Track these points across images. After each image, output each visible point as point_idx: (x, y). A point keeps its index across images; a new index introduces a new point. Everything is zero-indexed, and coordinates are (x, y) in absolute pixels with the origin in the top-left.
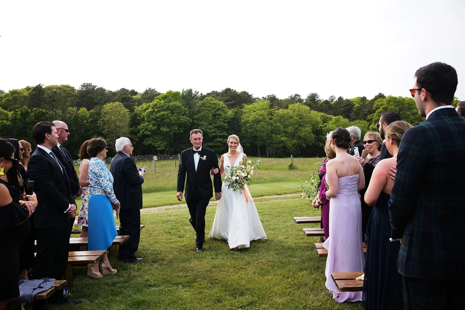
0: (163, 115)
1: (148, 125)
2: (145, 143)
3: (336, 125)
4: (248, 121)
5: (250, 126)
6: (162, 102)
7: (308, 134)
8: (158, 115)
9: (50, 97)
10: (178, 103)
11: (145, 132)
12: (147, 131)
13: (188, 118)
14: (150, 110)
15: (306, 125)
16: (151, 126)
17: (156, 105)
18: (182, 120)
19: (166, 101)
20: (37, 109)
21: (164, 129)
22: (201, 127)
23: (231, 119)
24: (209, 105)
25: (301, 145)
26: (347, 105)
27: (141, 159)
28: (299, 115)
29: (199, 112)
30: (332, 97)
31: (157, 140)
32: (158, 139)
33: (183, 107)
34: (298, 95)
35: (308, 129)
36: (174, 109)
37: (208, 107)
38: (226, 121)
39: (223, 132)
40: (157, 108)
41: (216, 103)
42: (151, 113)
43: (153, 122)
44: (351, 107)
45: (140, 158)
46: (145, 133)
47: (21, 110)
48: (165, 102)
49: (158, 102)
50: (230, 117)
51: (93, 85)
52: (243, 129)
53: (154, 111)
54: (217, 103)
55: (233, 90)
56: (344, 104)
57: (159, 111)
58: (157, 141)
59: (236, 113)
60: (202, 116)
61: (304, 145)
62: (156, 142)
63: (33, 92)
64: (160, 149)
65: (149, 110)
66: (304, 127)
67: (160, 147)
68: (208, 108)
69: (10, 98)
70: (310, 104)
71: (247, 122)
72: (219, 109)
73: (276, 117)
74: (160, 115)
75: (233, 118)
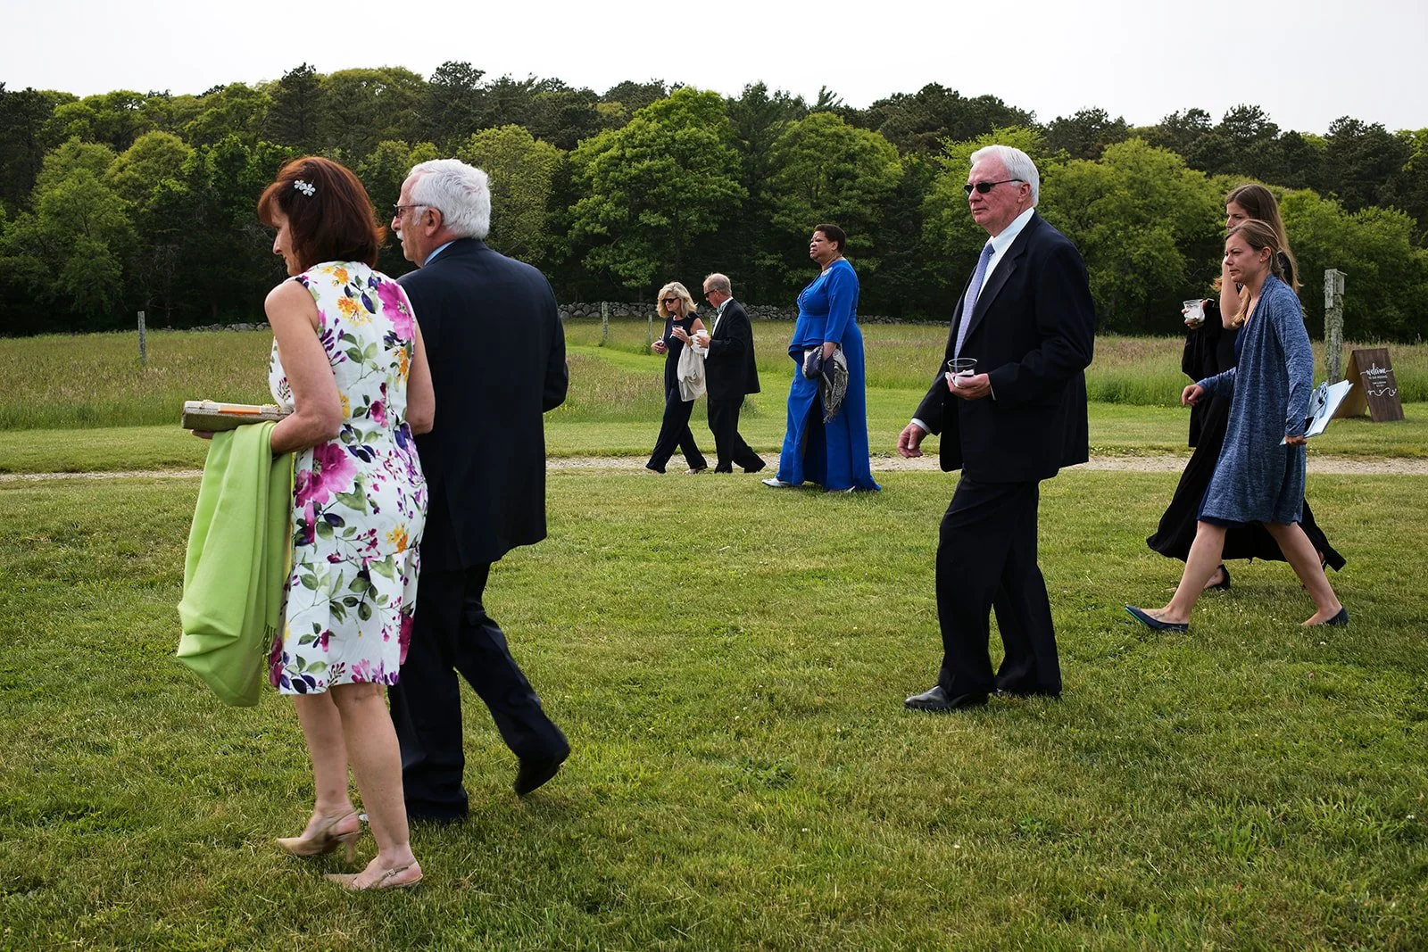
0: (649, 170)
1: (600, 203)
2: (587, 262)
3: (1288, 222)
4: (949, 198)
5: (954, 217)
6: (653, 125)
7: (1160, 250)
8: (636, 168)
9: (332, 108)
10: (706, 133)
11: (588, 224)
12: (597, 222)
13: (736, 184)
14: (612, 152)
15: (1158, 220)
16: (607, 207)
17: (633, 135)
18: (714, 191)
19: (666, 122)
20: (268, 146)
21: (650, 218)
22: (783, 215)
23: (893, 190)
24: (814, 138)
25: (1130, 291)
26: (1375, 153)
27: (578, 316)
28: (1135, 182)
29: (783, 162)
30: (1340, 121)
31: (626, 252)
32: (632, 252)
33: (723, 147)
34: (1200, 114)
35: (1162, 232)
36: (690, 150)
37: (814, 146)
38: (869, 197)
39: (858, 233)
40: (634, 147)
41: (842, 132)
42: (615, 163)
43: (619, 194)
44: (1391, 158)
45: (578, 313)
46: (587, 228)
47: (219, 147)
48: (665, 126)
49: (640, 127)
50: (889, 185)
51: (473, 67)
52: (930, 226)
53: (623, 155)
54: (848, 133)
55: (949, 90)
56: (1365, 146)
57: (639, 158)
58: (628, 259)
59: (913, 170)
60: (792, 178)
61: (1140, 291)
62: (625, 261)
63: (284, 90)
64: (633, 283)
65: (610, 152)
66: (1149, 226)
67: (635, 278)
68: (812, 151)
69: (223, 110)
70: (1218, 144)
71: (944, 202)
72: (851, 157)
73: (1051, 189)
74: (642, 171)
75: (899, 186)
